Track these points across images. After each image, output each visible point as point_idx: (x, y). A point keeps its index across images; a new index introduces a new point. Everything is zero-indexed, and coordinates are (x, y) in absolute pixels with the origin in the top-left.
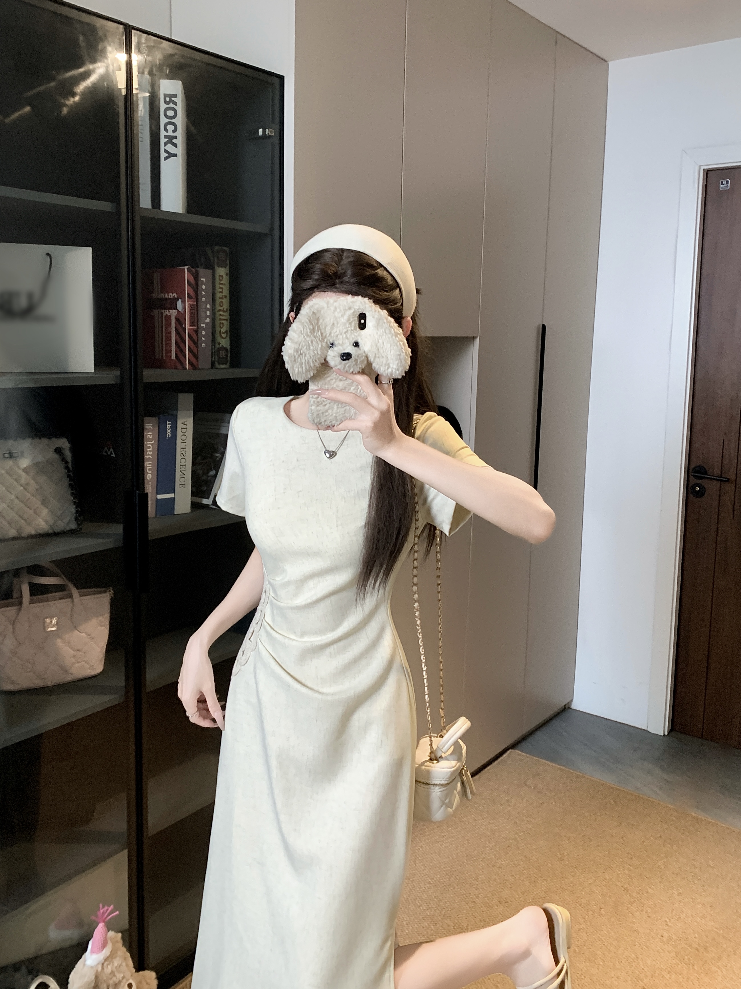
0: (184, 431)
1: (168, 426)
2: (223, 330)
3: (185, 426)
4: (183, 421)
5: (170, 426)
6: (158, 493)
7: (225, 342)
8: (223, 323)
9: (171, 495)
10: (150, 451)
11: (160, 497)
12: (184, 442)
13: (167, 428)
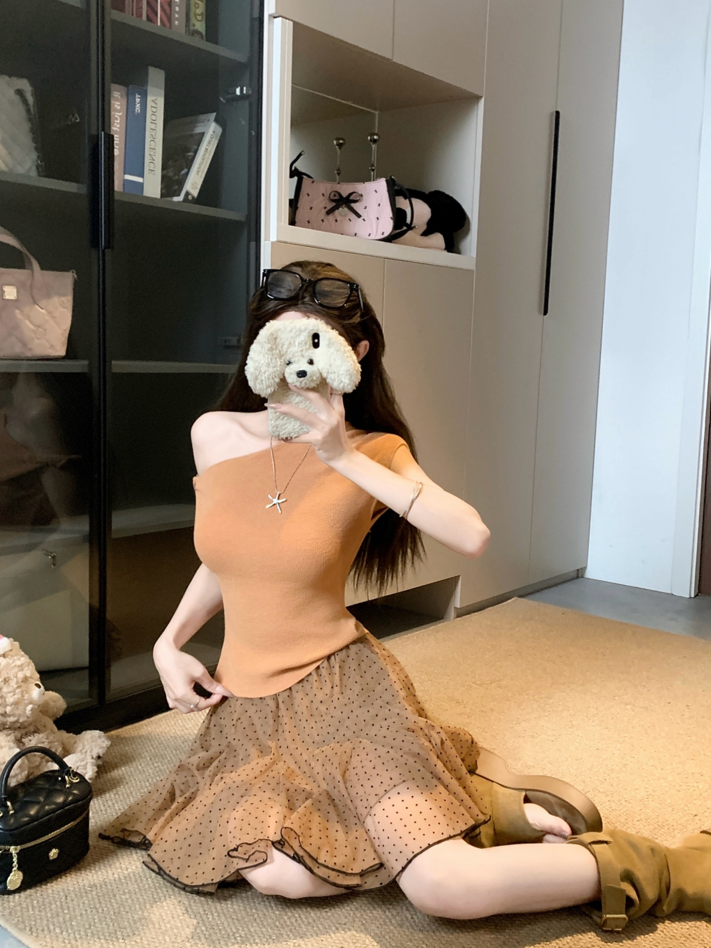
0: (154, 110)
1: (138, 100)
2: (199, 11)
3: (154, 105)
4: (154, 98)
5: (139, 100)
6: (125, 174)
7: (200, 26)
8: (198, 4)
9: (140, 180)
10: (117, 123)
11: (128, 177)
12: (154, 122)
13: (135, 101)
